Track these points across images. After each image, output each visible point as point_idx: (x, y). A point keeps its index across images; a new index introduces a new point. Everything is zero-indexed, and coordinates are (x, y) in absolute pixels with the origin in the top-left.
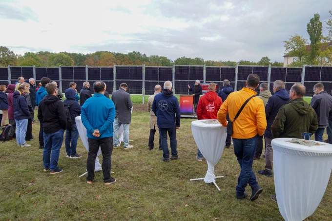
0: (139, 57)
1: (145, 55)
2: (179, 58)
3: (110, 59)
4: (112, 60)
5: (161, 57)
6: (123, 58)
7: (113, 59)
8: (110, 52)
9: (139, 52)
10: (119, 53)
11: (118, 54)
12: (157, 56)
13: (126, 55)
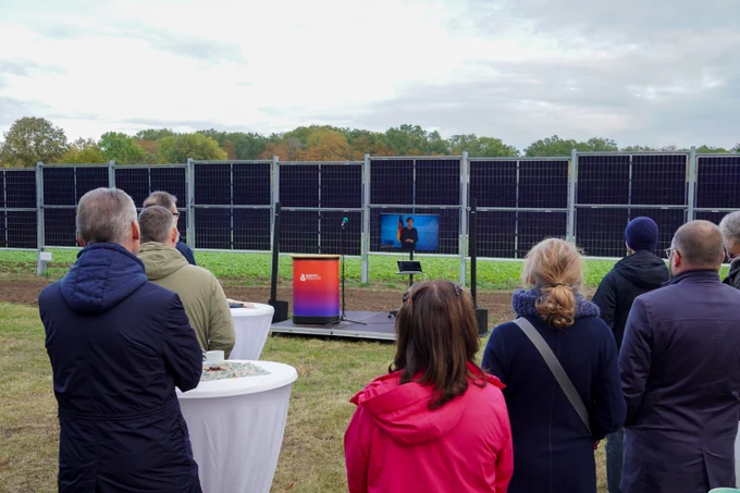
0: (418, 141)
1: (435, 135)
2: (540, 142)
3: (332, 149)
4: (339, 151)
5: (484, 140)
6: (373, 143)
7: (342, 147)
8: (336, 129)
9: (418, 127)
10: (361, 129)
11: (357, 134)
12: (472, 137)
13: (380, 136)
